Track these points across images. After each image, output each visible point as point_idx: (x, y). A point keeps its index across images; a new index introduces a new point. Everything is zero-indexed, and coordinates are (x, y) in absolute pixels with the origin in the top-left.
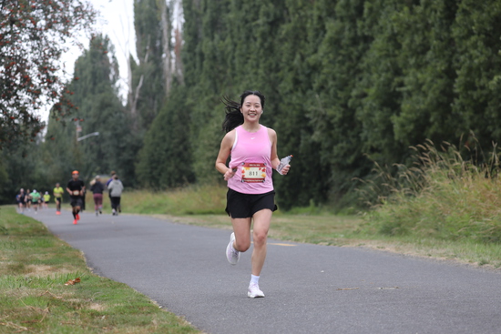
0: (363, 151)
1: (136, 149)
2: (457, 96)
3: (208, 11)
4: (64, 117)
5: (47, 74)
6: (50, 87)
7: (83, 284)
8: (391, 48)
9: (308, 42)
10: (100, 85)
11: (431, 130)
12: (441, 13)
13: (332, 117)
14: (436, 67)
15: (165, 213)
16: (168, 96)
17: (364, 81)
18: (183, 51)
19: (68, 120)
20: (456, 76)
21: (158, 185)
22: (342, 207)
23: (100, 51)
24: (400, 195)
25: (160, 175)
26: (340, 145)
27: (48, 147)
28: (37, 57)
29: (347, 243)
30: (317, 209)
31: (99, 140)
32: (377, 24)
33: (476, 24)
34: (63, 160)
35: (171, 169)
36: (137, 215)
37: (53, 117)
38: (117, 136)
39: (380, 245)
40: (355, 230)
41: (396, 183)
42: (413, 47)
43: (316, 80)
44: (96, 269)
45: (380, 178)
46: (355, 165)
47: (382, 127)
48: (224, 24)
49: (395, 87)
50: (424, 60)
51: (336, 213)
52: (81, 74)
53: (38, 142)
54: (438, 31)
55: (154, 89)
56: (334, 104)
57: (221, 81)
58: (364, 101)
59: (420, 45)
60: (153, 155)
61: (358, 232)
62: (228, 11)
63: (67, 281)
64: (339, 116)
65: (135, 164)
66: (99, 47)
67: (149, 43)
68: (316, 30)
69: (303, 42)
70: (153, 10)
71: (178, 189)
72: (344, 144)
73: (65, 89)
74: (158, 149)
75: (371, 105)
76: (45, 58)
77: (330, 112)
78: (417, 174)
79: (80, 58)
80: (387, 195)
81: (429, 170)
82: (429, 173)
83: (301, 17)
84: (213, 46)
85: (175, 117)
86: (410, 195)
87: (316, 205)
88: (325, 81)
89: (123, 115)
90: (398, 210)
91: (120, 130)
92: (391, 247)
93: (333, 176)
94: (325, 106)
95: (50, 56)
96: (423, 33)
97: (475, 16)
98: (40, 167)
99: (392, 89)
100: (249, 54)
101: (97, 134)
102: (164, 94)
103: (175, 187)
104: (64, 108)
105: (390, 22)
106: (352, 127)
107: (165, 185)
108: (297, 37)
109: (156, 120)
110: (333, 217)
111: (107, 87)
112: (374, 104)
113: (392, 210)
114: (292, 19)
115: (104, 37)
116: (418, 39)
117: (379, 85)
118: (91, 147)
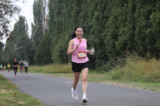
0: (106, 53)
1: (34, 52)
2: (136, 35)
3: (57, 9)
4: (10, 42)
5: (5, 29)
6: (6, 33)
7: (17, 95)
8: (115, 20)
9: (89, 19)
10: (22, 32)
11: (128, 46)
12: (131, 9)
13: (96, 42)
14: (129, 26)
15: (43, 73)
16: (44, 35)
17: (107, 31)
18: (49, 21)
19: (12, 43)
20: (136, 29)
21: (41, 64)
22: (99, 71)
23: (22, 21)
24: (118, 67)
25: (41, 60)
26: (99, 51)
27: (5, 52)
28: (2, 23)
29: (101, 82)
30: (92, 71)
31: (22, 50)
32: (111, 13)
33: (142, 13)
34: (10, 56)
35: (45, 59)
36: (34, 73)
37: (7, 42)
38: (28, 48)
39: (112, 83)
40: (104, 78)
41: (117, 63)
42: (122, 20)
43: (91, 30)
44: (21, 90)
45: (112, 61)
46: (104, 57)
47: (112, 45)
48: (62, 13)
49: (117, 33)
50: (126, 24)
51: (98, 73)
52: (16, 28)
53: (2, 50)
54: (130, 15)
55: (40, 33)
56: (97, 38)
57: (61, 31)
58: (106, 37)
59: (124, 19)
60: (39, 54)
61: (104, 79)
62: (63, 9)
63: (11, 94)
64: (98, 42)
65: (34, 57)
66: (22, 20)
67: (38, 19)
68: (91, 15)
69: (87, 18)
70: (39, 8)
71: (47, 65)
72: (100, 51)
73: (11, 33)
74: (41, 52)
75: (109, 38)
76: (5, 23)
77: (96, 41)
78: (123, 60)
79: (16, 23)
80: (114, 67)
81: (127, 59)
82: (127, 60)
83: (86, 11)
84: (58, 20)
85: (46, 42)
86: (121, 67)
87: (91, 70)
88: (94, 31)
89: (29, 42)
90: (117, 72)
91: (28, 46)
92: (115, 83)
93: (97, 61)
94: (94, 39)
95: (6, 23)
96: (125, 16)
97: (142, 10)
98: (3, 58)
99: (115, 33)
100: (70, 22)
101: (21, 47)
102: (43, 35)
103: (46, 64)
104: (11, 40)
105: (115, 12)
106: (103, 45)
107: (43, 64)
108: (85, 17)
109: (40, 43)
110: (97, 74)
111: (24, 33)
112: (110, 38)
113: (115, 72)
114: (84, 11)
115: (23, 17)
116: (124, 18)
117: (111, 32)
118: (19, 52)
